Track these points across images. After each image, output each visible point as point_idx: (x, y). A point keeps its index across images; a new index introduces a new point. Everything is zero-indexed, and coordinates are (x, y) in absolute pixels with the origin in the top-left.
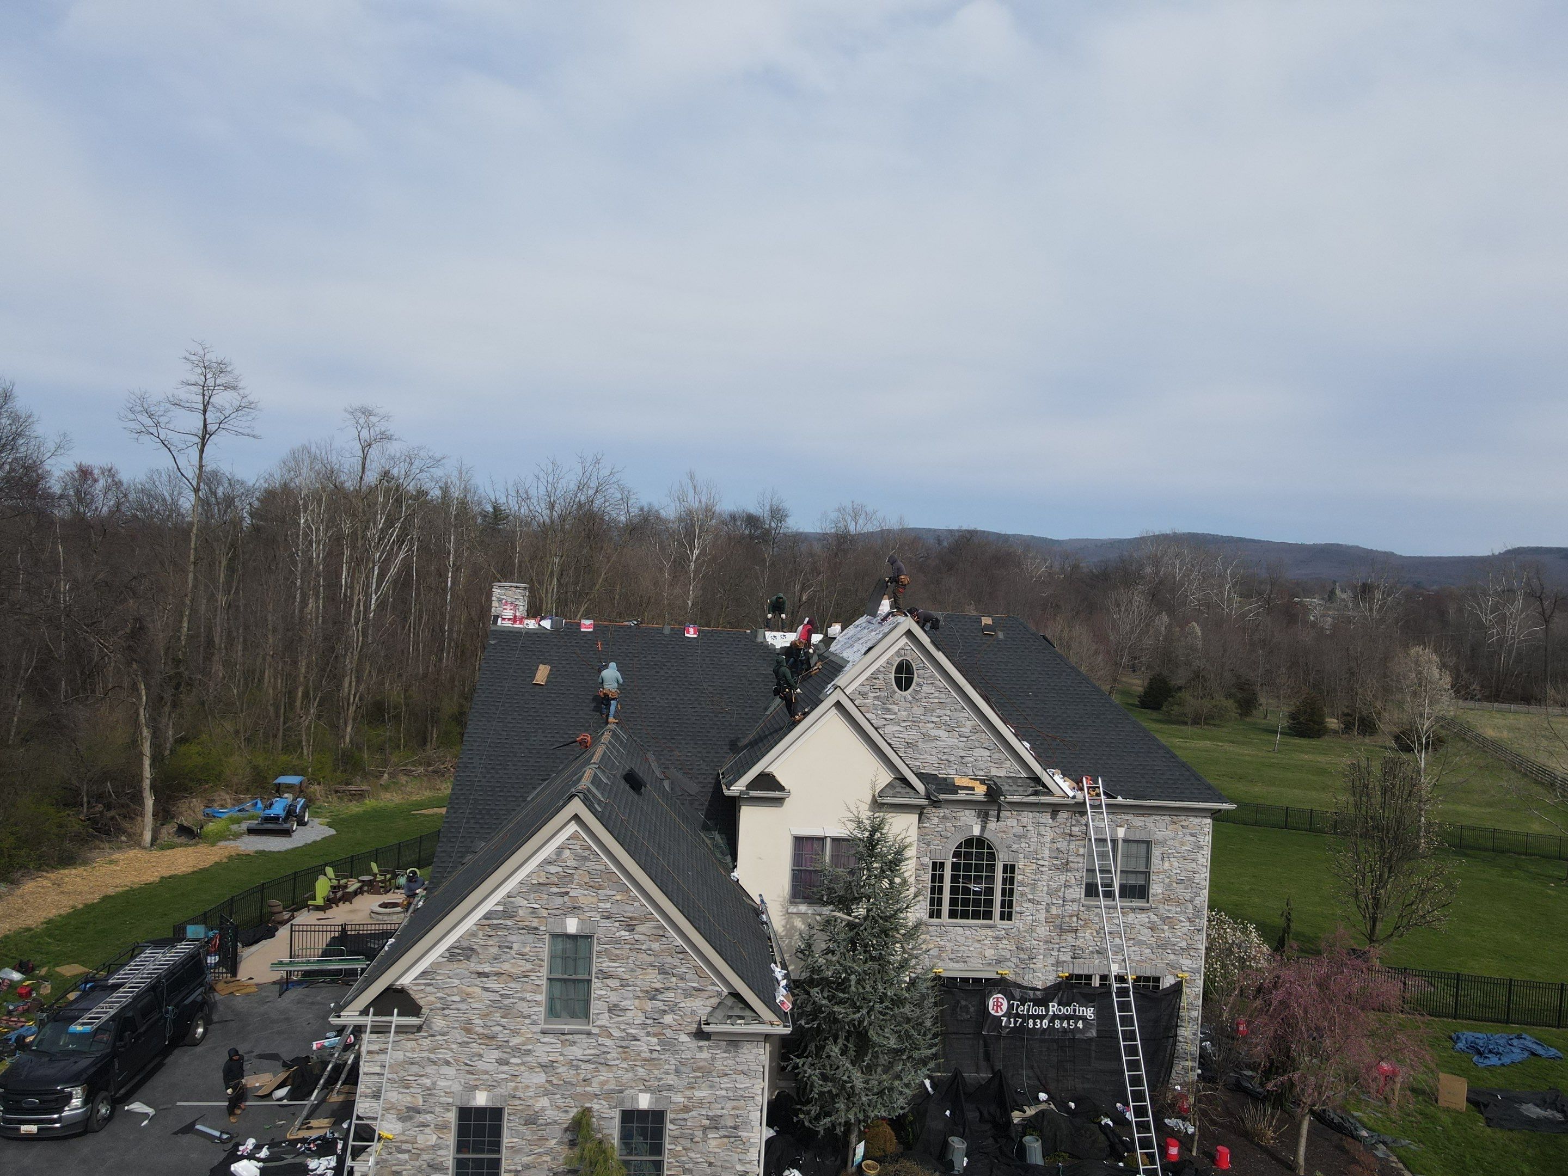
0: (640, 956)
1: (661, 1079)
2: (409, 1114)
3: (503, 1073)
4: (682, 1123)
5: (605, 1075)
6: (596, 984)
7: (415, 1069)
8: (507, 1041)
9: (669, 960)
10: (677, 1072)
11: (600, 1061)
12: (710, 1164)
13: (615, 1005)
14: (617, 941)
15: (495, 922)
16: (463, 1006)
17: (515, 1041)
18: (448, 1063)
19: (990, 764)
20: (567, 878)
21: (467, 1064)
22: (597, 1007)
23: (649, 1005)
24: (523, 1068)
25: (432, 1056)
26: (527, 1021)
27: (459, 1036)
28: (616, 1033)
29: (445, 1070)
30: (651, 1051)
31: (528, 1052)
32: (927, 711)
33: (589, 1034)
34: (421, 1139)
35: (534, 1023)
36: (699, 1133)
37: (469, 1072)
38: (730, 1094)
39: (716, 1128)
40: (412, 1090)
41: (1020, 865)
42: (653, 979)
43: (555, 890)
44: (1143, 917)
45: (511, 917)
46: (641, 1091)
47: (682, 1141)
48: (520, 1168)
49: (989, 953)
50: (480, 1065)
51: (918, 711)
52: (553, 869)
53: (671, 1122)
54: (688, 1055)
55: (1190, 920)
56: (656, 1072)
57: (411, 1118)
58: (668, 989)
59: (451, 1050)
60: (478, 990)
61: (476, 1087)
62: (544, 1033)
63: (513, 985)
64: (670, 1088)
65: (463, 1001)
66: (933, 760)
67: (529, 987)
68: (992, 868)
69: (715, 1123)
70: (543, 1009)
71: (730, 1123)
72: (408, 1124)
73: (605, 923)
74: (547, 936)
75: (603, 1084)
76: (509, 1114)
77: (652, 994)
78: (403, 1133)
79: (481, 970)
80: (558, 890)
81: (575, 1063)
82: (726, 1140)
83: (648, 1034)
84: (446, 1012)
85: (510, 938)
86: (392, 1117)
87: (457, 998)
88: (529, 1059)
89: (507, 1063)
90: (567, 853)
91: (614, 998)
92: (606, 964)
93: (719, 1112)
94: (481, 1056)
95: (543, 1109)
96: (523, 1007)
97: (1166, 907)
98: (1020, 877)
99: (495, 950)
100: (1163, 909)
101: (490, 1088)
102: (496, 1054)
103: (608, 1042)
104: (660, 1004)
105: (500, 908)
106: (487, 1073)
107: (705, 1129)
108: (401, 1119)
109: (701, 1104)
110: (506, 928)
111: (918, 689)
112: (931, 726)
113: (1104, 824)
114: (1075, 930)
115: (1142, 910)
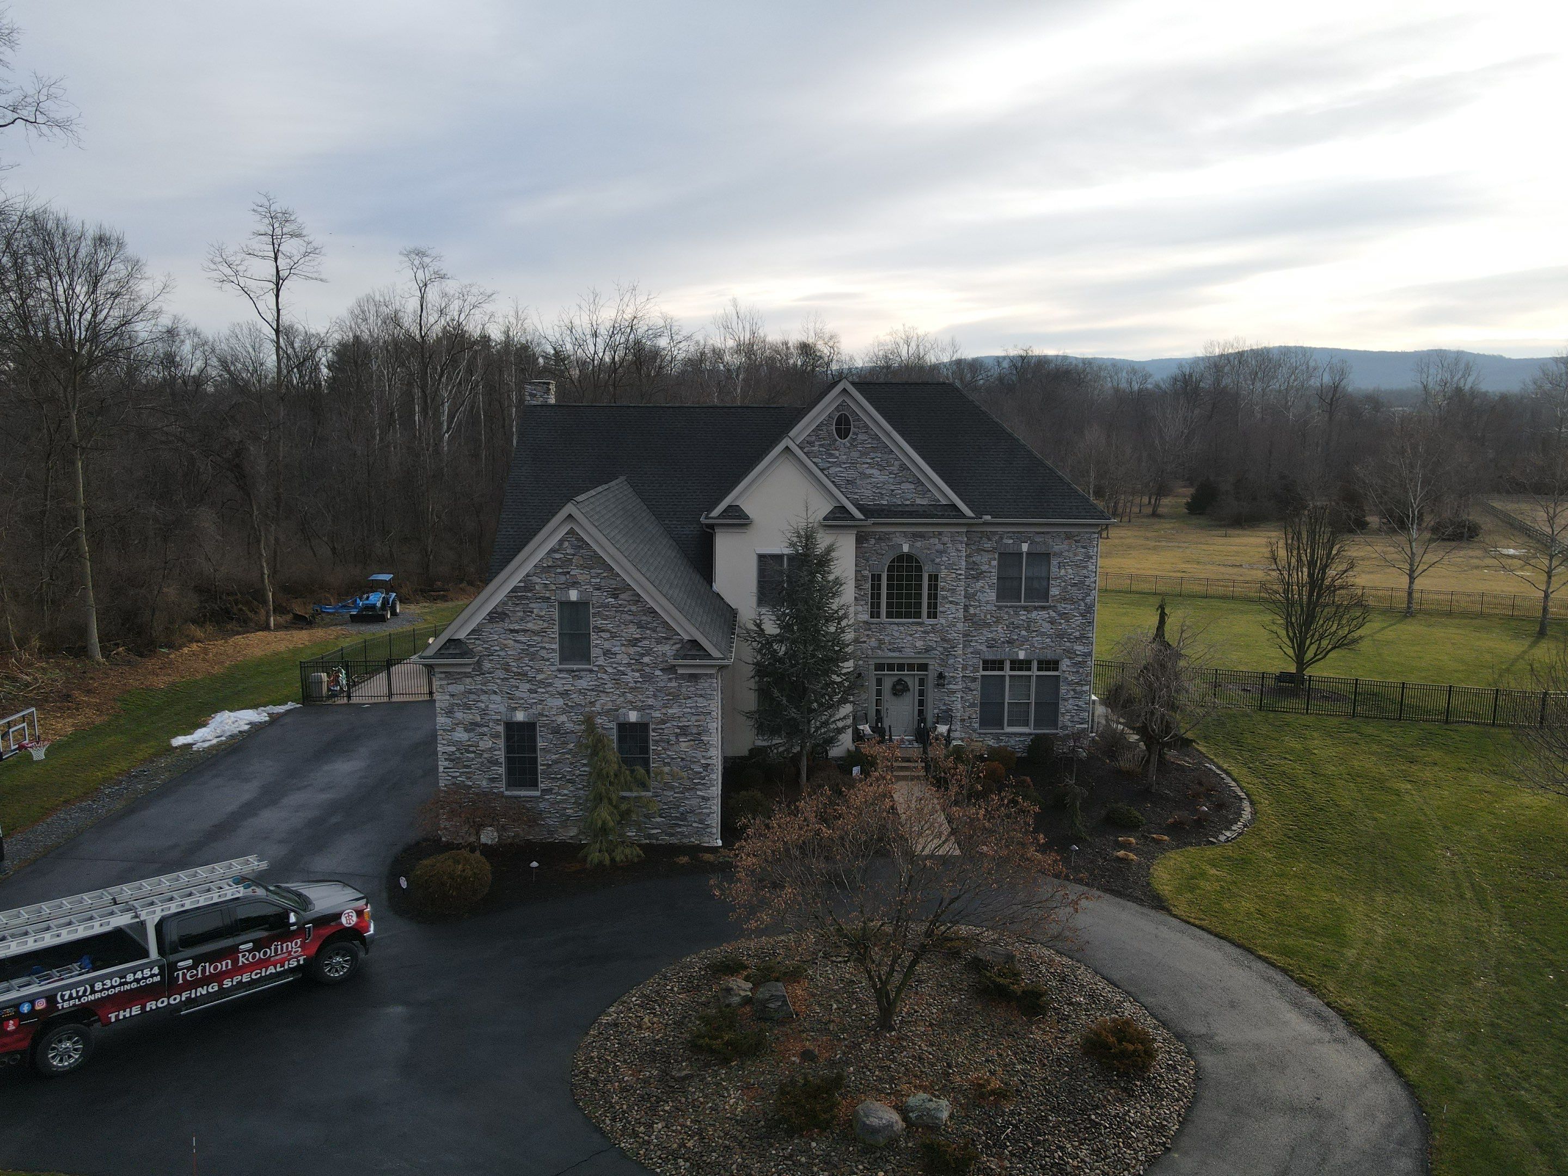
0: (623, 615)
1: (643, 702)
2: (471, 727)
3: (533, 699)
4: (661, 731)
5: (604, 699)
6: (593, 636)
7: (473, 697)
8: (535, 677)
9: (644, 618)
10: (655, 695)
11: (599, 690)
12: (683, 759)
13: (607, 650)
14: (606, 606)
15: (519, 594)
16: (502, 653)
17: (540, 677)
18: (495, 693)
19: (914, 495)
20: (567, 562)
21: (508, 693)
22: (595, 652)
23: (632, 650)
24: (547, 695)
25: (484, 688)
26: (547, 663)
27: (500, 674)
28: (610, 670)
29: (493, 697)
30: (636, 682)
31: (551, 685)
32: (863, 454)
33: (591, 671)
34: (481, 744)
35: (552, 664)
36: (673, 738)
37: (510, 698)
38: (693, 711)
39: (685, 734)
40: (472, 711)
41: (942, 574)
42: (633, 632)
43: (560, 570)
44: (1043, 613)
45: (530, 591)
46: (630, 710)
47: (661, 744)
48: (550, 763)
49: (919, 644)
50: (517, 694)
51: (855, 454)
52: (557, 556)
53: (654, 730)
54: (662, 684)
55: (1082, 615)
56: (640, 696)
57: (474, 730)
58: (645, 638)
59: (496, 683)
60: (512, 642)
61: (515, 709)
62: (560, 671)
63: (535, 638)
64: (651, 707)
65: (502, 650)
66: (868, 493)
67: (546, 639)
68: (920, 578)
69: (684, 731)
70: (558, 654)
71: (694, 731)
72: (472, 734)
73: (597, 593)
74: (557, 603)
75: (603, 705)
76: (540, 727)
77: (634, 642)
78: (469, 740)
79: (512, 628)
80: (561, 570)
81: (583, 691)
82: (692, 743)
83: (633, 670)
84: (491, 658)
85: (531, 605)
86: (460, 729)
87: (498, 648)
88: (550, 689)
89: (536, 692)
90: (566, 544)
91: (607, 645)
92: (600, 622)
93: (686, 724)
94: (517, 687)
95: (563, 723)
96: (543, 653)
97: (1063, 606)
98: (942, 584)
99: (521, 614)
100: (1061, 607)
101: (526, 709)
102: (528, 686)
103: (605, 676)
104: (639, 649)
105: (522, 584)
106: (523, 699)
107: (677, 735)
108: (466, 730)
109: (673, 718)
110: (527, 598)
111: (855, 437)
112: (867, 466)
113: (1011, 541)
114: (989, 625)
115: (1043, 608)
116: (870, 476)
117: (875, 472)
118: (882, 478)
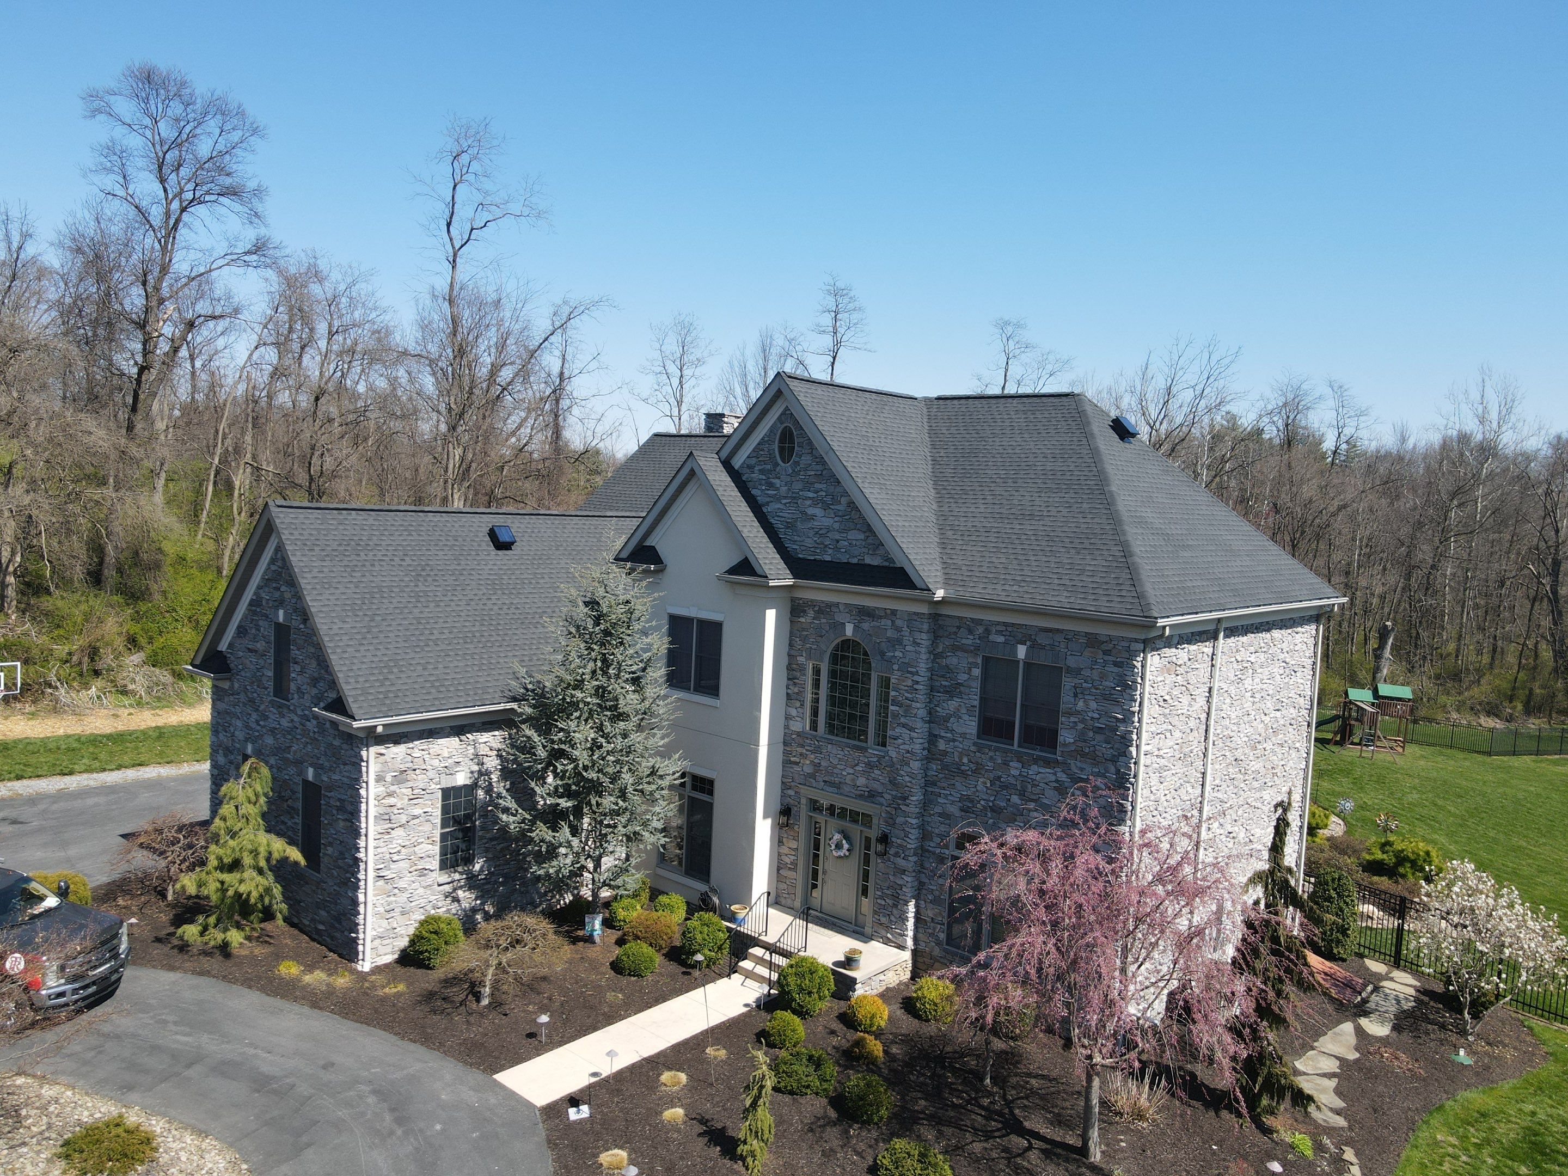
0: (309, 647)
1: (317, 758)
2: (226, 752)
3: (258, 731)
4: (328, 800)
5: (295, 746)
6: (291, 667)
8: (259, 706)
10: (325, 753)
11: (294, 734)
13: (299, 688)
14: (299, 633)
16: (244, 674)
17: (262, 707)
20: (279, 576)
21: (245, 721)
22: (292, 687)
23: (313, 691)
24: (265, 730)
25: (234, 710)
26: (267, 693)
27: (243, 697)
28: (299, 712)
29: (238, 722)
31: (267, 718)
32: (807, 485)
33: (289, 709)
34: (230, 773)
35: (269, 695)
36: (335, 812)
37: (245, 727)
38: (349, 782)
40: (227, 734)
41: (895, 678)
42: (314, 669)
43: (275, 585)
44: (1047, 772)
45: (259, 605)
46: (310, 765)
47: (328, 816)
49: (861, 781)
50: (250, 723)
51: (797, 485)
53: (324, 797)
54: (330, 740)
56: (316, 751)
57: (227, 755)
58: (321, 679)
59: (240, 707)
60: (249, 662)
61: (247, 740)
62: (272, 703)
63: (261, 661)
64: (322, 767)
65: (243, 669)
66: (809, 543)
67: (267, 665)
68: (868, 679)
70: (272, 684)
71: (349, 809)
72: (226, 760)
73: (294, 616)
74: (273, 624)
75: (295, 753)
77: (314, 682)
78: (224, 766)
79: (249, 646)
81: (284, 732)
82: (347, 823)
83: (313, 717)
84: (238, 677)
85: (259, 622)
87: (241, 667)
88: (267, 723)
89: (259, 725)
90: (279, 554)
91: (299, 681)
92: (296, 652)
94: (250, 715)
95: (272, 766)
96: (265, 680)
98: (893, 693)
99: (254, 631)
101: (253, 742)
102: (256, 716)
103: (296, 719)
104: (317, 691)
106: (252, 729)
108: (224, 754)
109: (335, 786)
110: (257, 613)
111: (798, 459)
112: (808, 502)
113: (1001, 639)
114: (964, 774)
115: (1048, 763)
116: (813, 517)
117: (818, 511)
118: (827, 522)
